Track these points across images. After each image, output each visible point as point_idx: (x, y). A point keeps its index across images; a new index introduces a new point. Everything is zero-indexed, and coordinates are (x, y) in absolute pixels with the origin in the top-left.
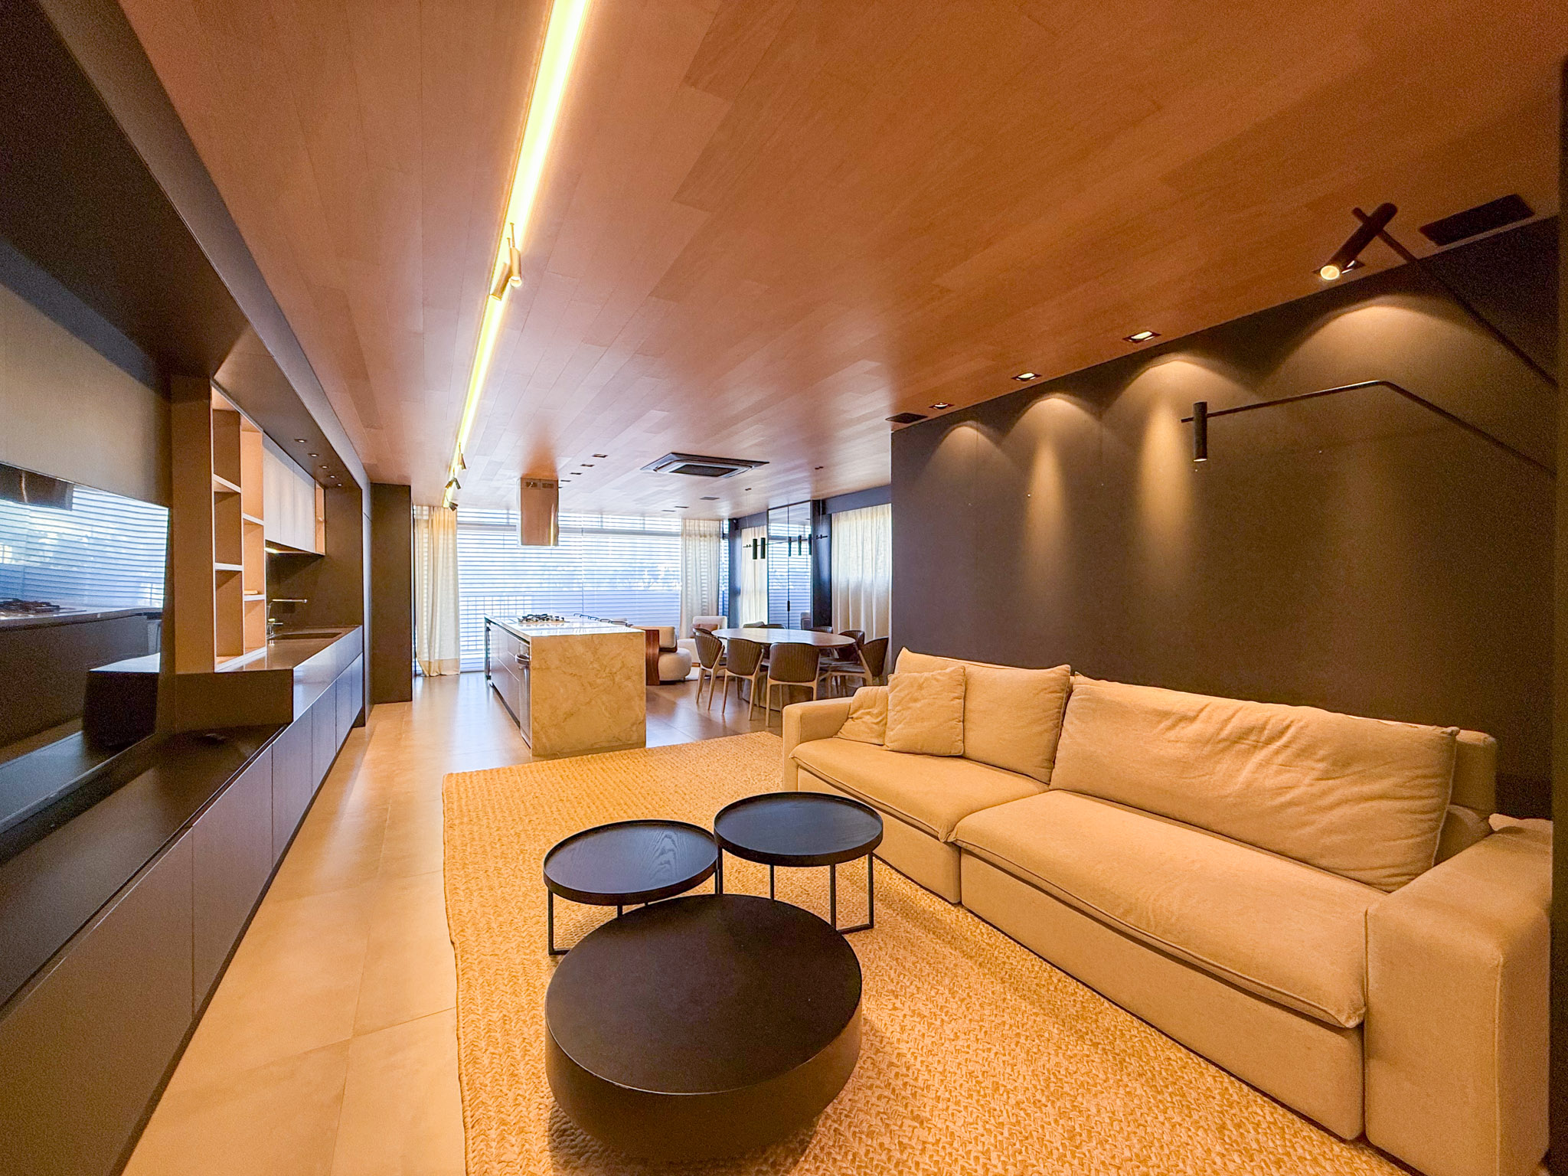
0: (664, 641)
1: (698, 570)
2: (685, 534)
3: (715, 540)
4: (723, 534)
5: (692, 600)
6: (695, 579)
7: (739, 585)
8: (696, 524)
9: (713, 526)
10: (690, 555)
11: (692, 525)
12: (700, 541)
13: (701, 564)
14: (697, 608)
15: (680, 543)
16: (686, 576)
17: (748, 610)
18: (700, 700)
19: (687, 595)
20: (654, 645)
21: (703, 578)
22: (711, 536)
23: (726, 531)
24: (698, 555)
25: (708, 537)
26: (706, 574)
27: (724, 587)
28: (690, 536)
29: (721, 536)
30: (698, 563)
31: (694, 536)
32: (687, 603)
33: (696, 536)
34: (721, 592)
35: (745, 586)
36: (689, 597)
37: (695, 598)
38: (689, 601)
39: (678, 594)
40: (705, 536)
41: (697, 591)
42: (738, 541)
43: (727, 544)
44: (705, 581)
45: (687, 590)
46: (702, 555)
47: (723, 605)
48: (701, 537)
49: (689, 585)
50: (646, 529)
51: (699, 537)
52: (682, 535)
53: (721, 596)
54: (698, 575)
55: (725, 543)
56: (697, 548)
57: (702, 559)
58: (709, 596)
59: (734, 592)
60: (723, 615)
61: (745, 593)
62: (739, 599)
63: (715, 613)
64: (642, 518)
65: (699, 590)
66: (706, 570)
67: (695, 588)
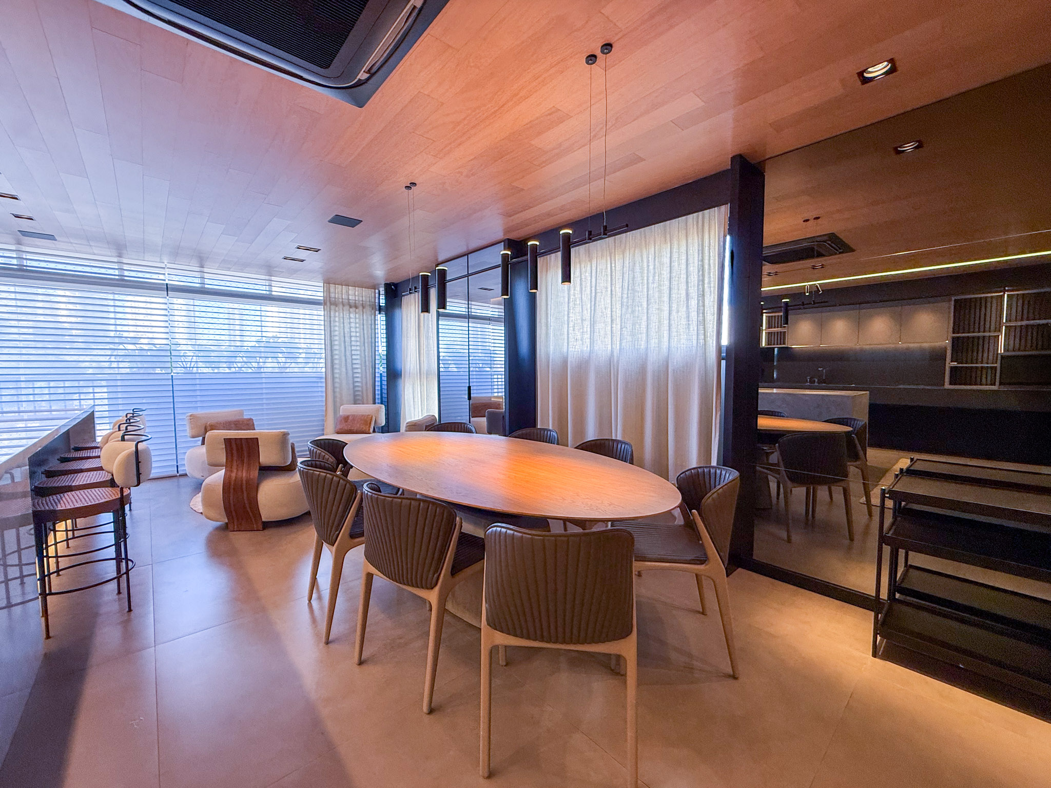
0: (267, 456)
1: (348, 348)
2: (328, 303)
3: (369, 313)
4: (380, 306)
5: (341, 384)
6: (343, 358)
7: (399, 365)
8: (344, 291)
9: (365, 295)
10: (337, 328)
11: (339, 292)
12: (350, 313)
13: (351, 341)
14: (346, 393)
15: (322, 313)
16: (332, 356)
17: (411, 396)
18: (314, 596)
19: (333, 378)
20: (249, 465)
21: (354, 357)
22: (363, 307)
23: (383, 302)
24: (347, 330)
25: (361, 308)
26: (358, 353)
27: (382, 369)
28: (336, 305)
29: (377, 307)
30: (347, 339)
31: (341, 306)
32: (334, 387)
33: (343, 305)
34: (377, 375)
35: (408, 367)
36: (337, 380)
37: (344, 382)
38: (337, 385)
39: (321, 378)
40: (356, 307)
41: (347, 373)
42: (397, 312)
43: (384, 318)
44: (358, 361)
45: (333, 373)
46: (353, 330)
47: (381, 389)
48: (351, 307)
49: (336, 366)
50: (274, 293)
51: (347, 307)
52: (325, 303)
53: (378, 379)
54: (348, 353)
55: (381, 319)
56: (346, 321)
57: (353, 334)
58: (362, 378)
59: (393, 374)
60: (382, 403)
61: (407, 375)
62: (401, 382)
63: (371, 400)
64: (267, 278)
65: (350, 372)
66: (358, 348)
67: (344, 370)
